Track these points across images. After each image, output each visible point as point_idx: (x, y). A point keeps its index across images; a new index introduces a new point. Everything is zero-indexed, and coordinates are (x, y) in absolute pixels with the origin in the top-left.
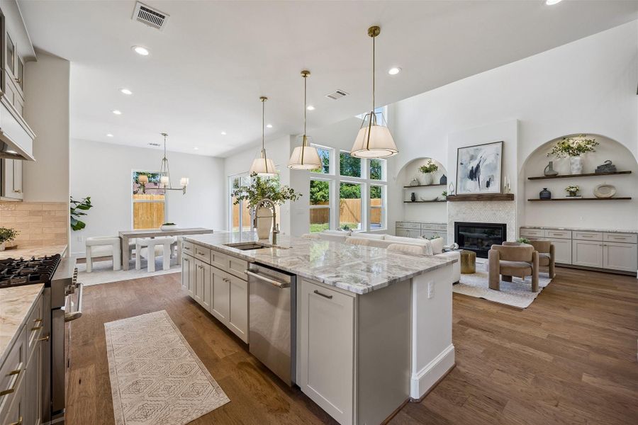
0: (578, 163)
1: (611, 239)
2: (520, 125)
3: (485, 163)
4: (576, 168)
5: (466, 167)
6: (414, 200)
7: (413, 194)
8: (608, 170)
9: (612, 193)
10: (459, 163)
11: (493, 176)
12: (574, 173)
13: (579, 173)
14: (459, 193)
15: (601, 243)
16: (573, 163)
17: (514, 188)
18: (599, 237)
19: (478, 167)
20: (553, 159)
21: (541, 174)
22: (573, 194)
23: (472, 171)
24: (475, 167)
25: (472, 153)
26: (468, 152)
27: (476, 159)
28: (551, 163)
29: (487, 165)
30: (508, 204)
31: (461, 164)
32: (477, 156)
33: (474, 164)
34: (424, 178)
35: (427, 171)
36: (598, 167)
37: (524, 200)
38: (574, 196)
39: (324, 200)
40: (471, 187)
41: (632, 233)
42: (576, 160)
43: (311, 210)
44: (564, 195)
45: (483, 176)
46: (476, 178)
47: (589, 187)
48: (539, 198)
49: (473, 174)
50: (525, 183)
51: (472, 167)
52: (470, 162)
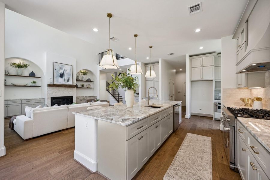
3: (66, 72)
5: (58, 72)
8: (89, 81)
11: (69, 78)
14: (55, 83)
19: (63, 73)
23: (61, 74)
24: (62, 73)
25: (60, 66)
26: (59, 65)
27: (62, 69)
31: (55, 70)
32: (63, 68)
33: (62, 71)
40: (61, 81)
45: (66, 77)
46: (63, 77)
49: (62, 76)
51: (61, 73)
52: (60, 70)
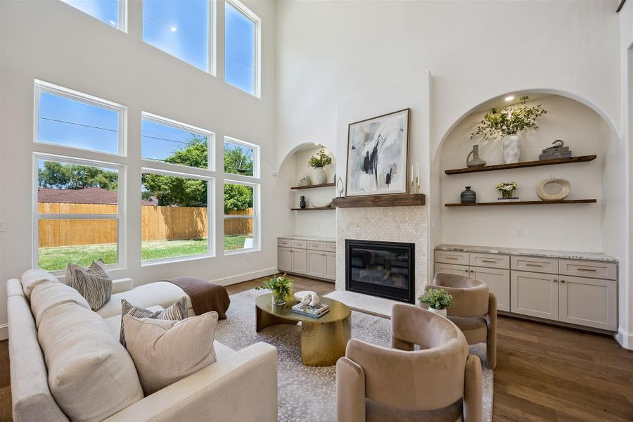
0: (515, 145)
1: (573, 271)
2: (434, 83)
3: (387, 144)
4: (512, 153)
5: (359, 154)
6: (304, 206)
7: (303, 198)
9: (563, 193)
10: (351, 148)
11: (395, 165)
12: (509, 161)
13: (516, 161)
14: (350, 193)
15: (556, 277)
16: (508, 146)
17: (425, 186)
18: (551, 267)
19: (375, 151)
20: (479, 141)
21: (462, 165)
22: (506, 194)
23: (367, 158)
24: (371, 152)
25: (367, 130)
26: (362, 128)
27: (372, 139)
28: (476, 147)
29: (387, 148)
30: (417, 210)
31: (353, 148)
32: (374, 134)
33: (369, 148)
34: (316, 175)
35: (318, 164)
36: (544, 152)
37: (440, 205)
38: (508, 199)
39: (236, 208)
40: (367, 185)
41: (608, 262)
42: (512, 141)
43: (225, 220)
44: (494, 197)
45: (382, 166)
46: (372, 168)
47: (529, 184)
48: (460, 203)
49: (369, 164)
50: (441, 180)
51: (368, 153)
52: (364, 145)
